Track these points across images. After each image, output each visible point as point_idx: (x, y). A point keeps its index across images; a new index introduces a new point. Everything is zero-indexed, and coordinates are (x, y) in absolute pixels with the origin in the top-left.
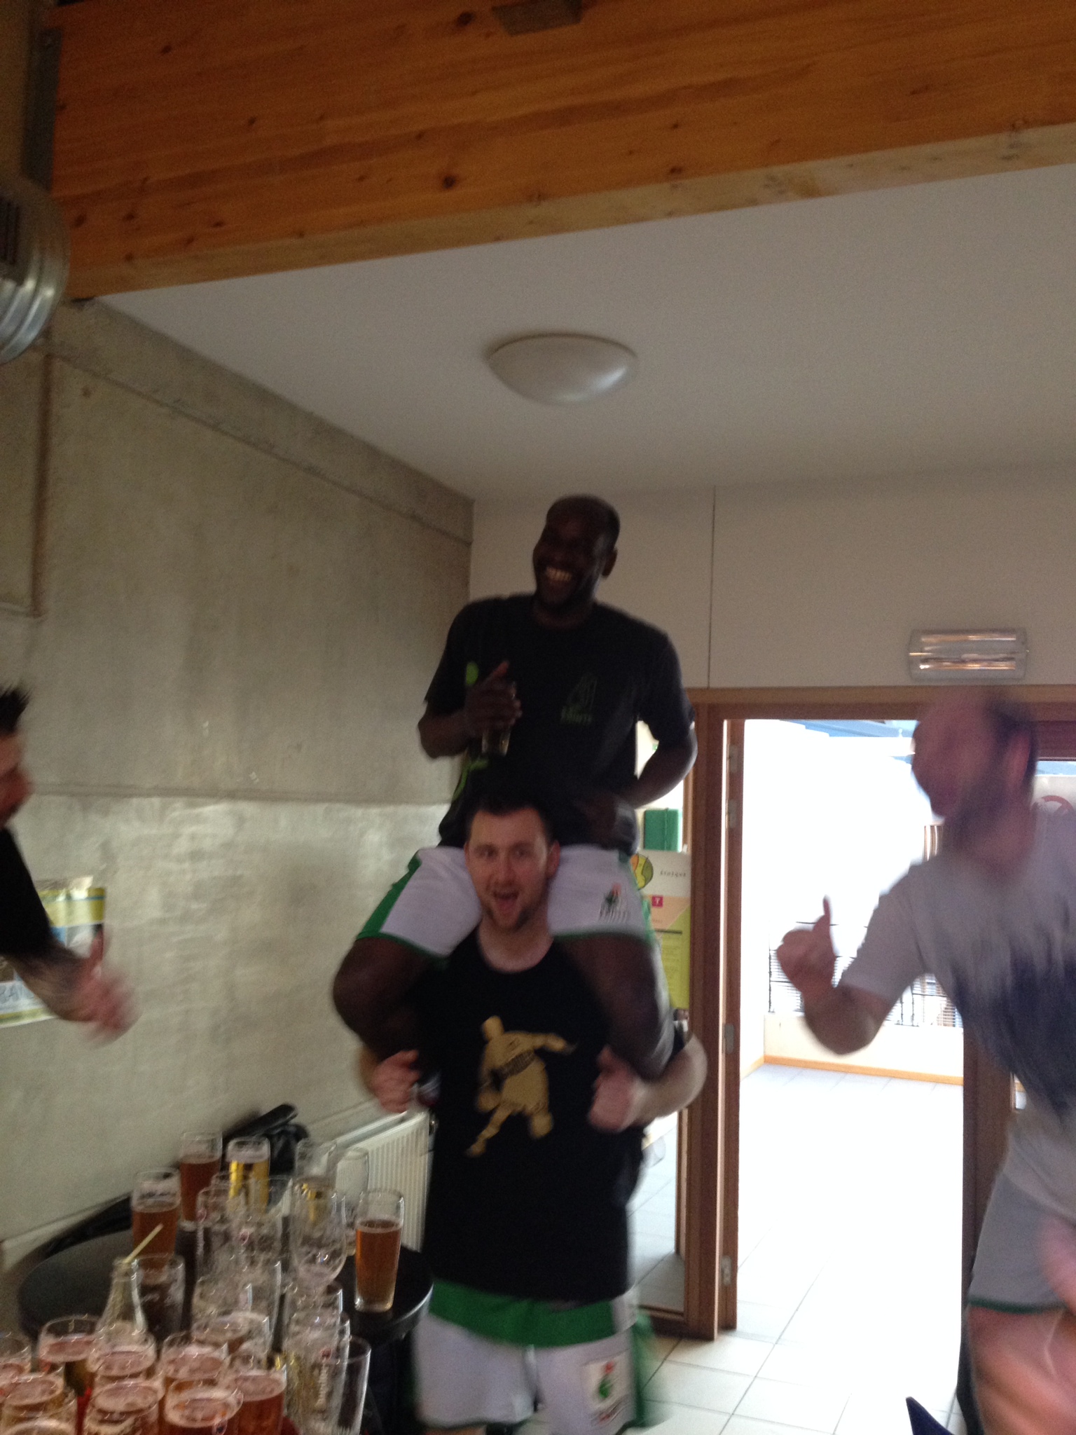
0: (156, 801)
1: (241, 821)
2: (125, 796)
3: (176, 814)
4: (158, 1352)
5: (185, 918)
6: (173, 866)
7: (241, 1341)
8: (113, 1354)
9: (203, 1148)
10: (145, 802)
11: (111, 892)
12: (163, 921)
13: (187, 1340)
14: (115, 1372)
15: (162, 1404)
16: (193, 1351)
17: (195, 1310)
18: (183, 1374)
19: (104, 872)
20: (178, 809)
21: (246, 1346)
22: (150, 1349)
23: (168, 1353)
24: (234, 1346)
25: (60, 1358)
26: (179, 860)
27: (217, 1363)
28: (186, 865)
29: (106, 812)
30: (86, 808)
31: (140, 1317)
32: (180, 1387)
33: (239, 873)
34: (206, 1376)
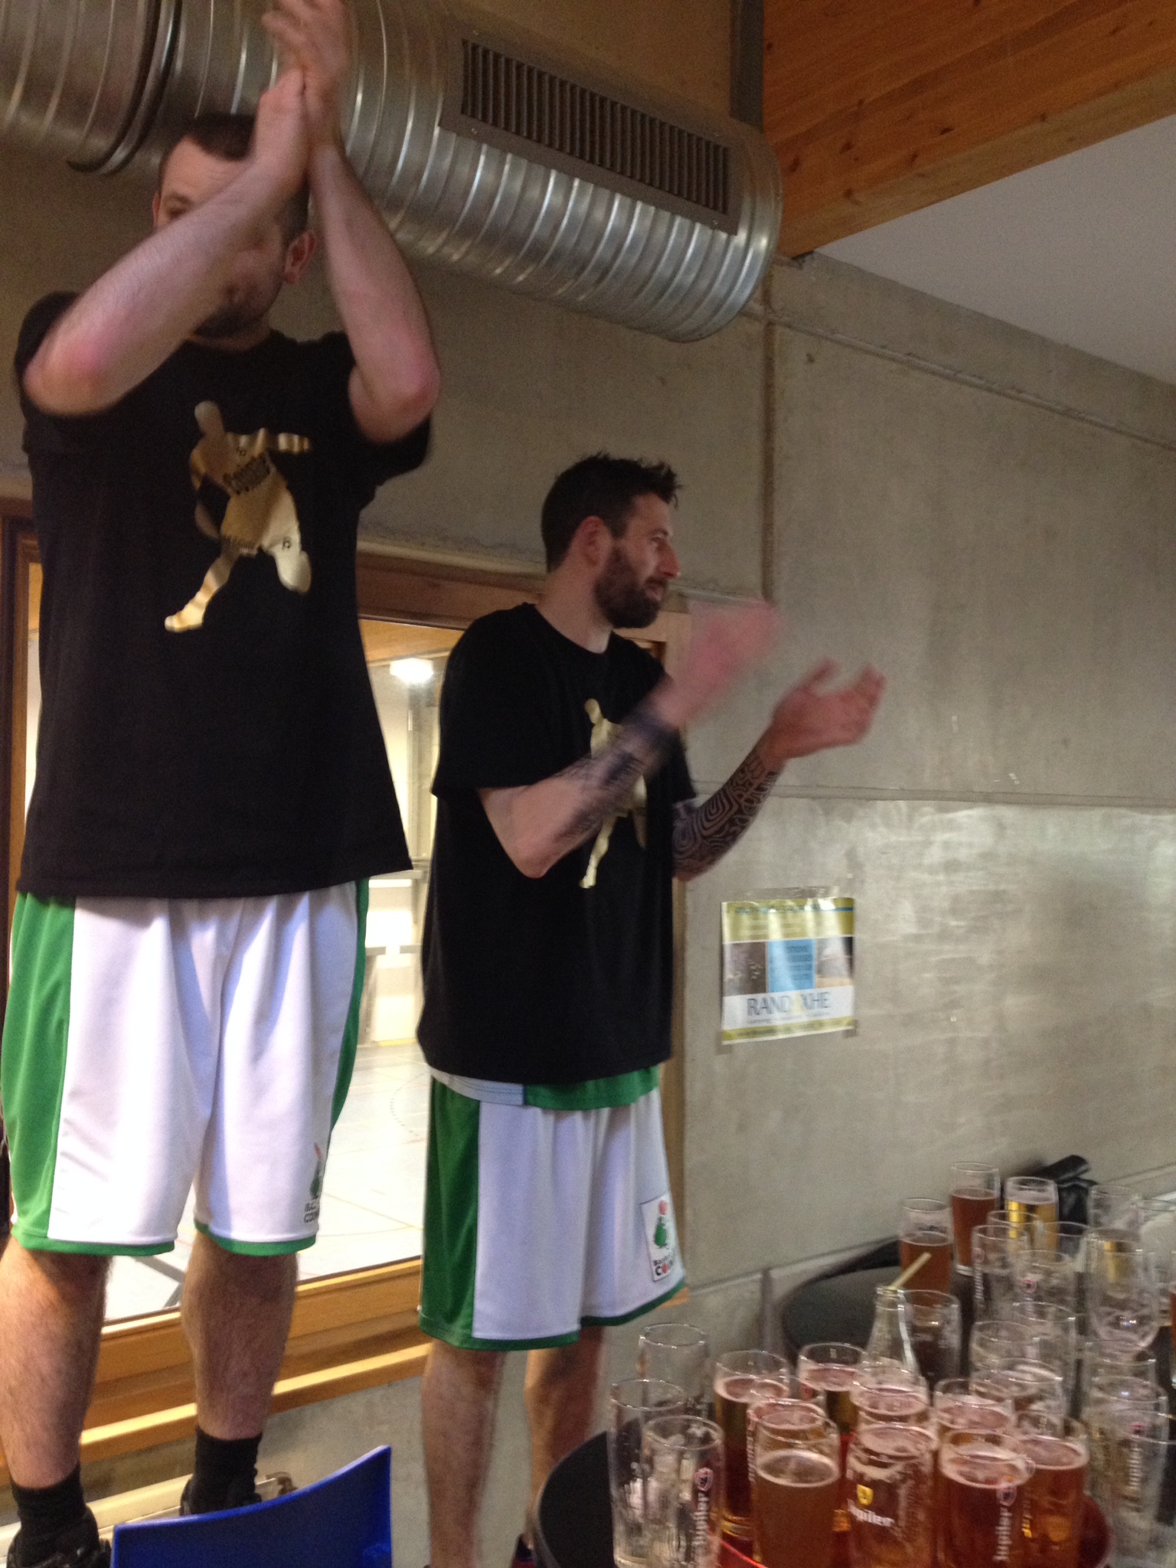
0: (902, 804)
1: (1001, 827)
2: (869, 799)
3: (925, 819)
4: (931, 1396)
5: (944, 936)
6: (926, 877)
7: (1031, 1400)
8: (880, 1390)
9: (977, 1183)
10: (891, 805)
11: (860, 903)
12: (917, 938)
13: (965, 1388)
14: (883, 1411)
15: (936, 1455)
16: (972, 1401)
17: (974, 1358)
18: (960, 1425)
19: (851, 882)
20: (928, 814)
21: (1037, 1406)
22: (922, 1393)
23: (943, 1400)
24: (1022, 1405)
25: (820, 1386)
26: (932, 870)
27: (1001, 1419)
28: (941, 877)
29: (849, 817)
30: (827, 812)
31: (909, 1354)
32: (958, 1439)
33: (1002, 887)
34: (988, 1432)
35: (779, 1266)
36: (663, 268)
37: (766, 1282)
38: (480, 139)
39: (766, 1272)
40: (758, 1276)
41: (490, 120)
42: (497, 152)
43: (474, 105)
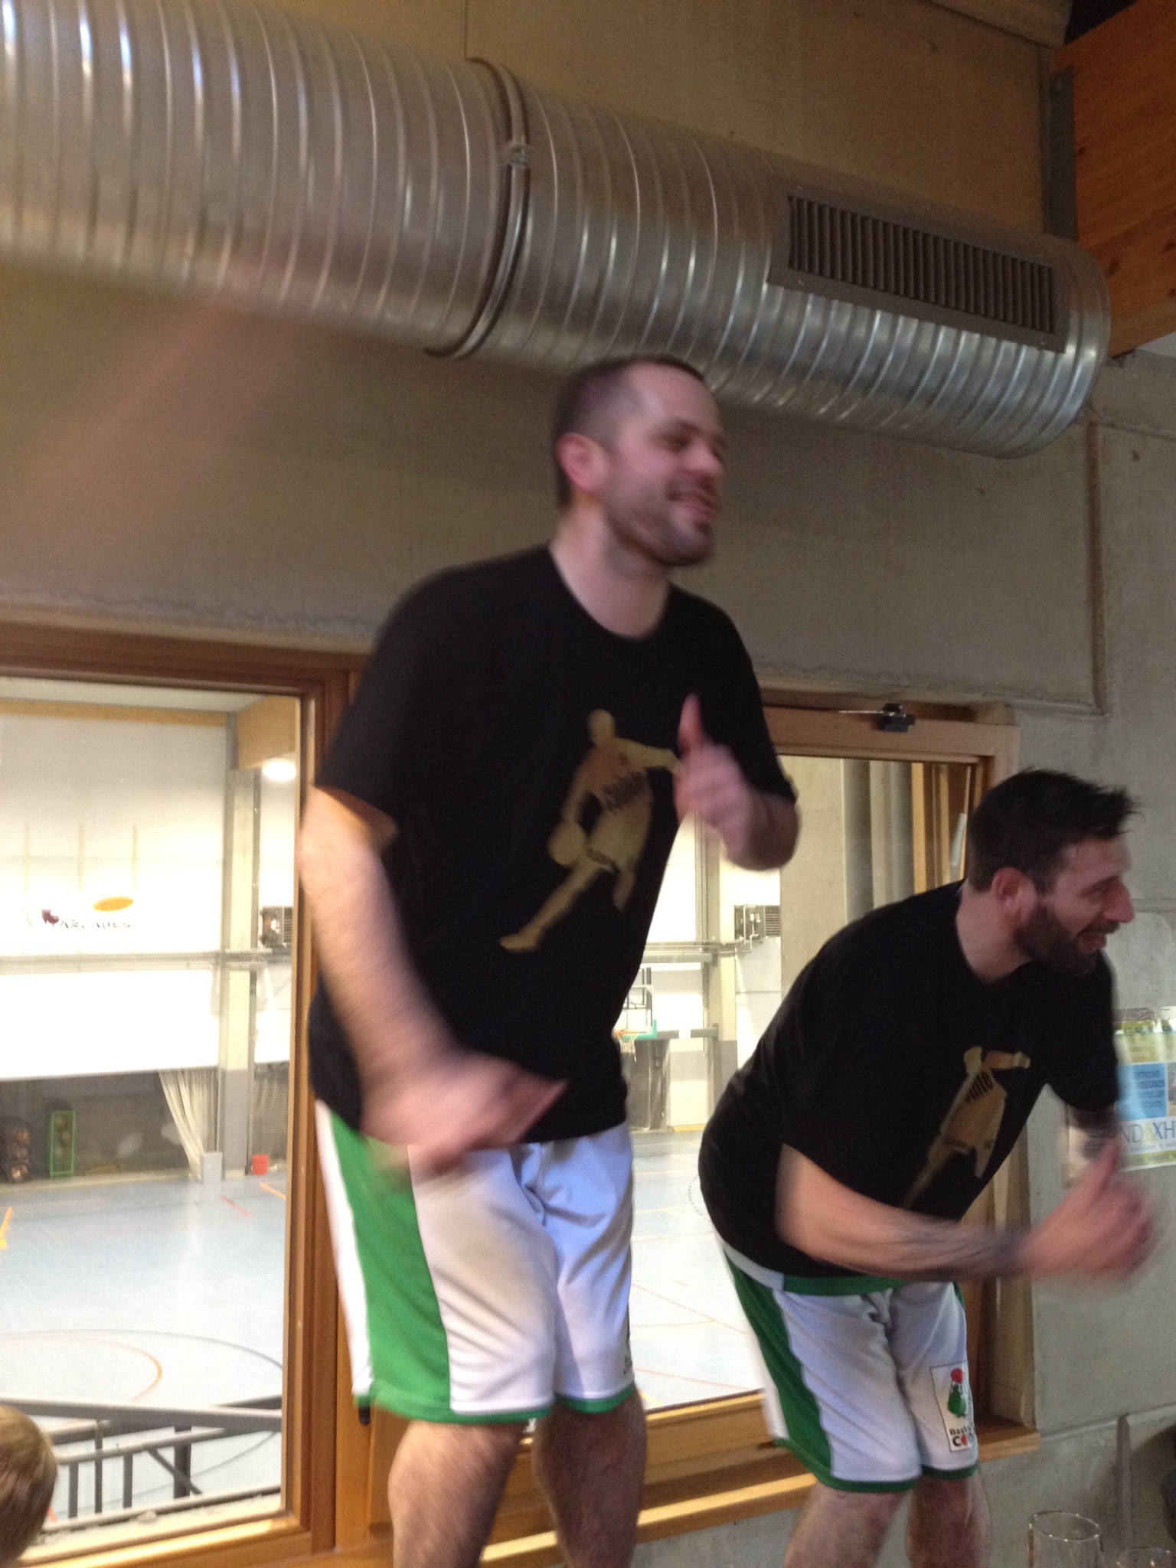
35: (1136, 1412)
36: (991, 390)
37: (1123, 1428)
38: (807, 290)
39: (1122, 1420)
40: (1115, 1422)
41: (817, 270)
42: (822, 300)
43: (800, 260)
